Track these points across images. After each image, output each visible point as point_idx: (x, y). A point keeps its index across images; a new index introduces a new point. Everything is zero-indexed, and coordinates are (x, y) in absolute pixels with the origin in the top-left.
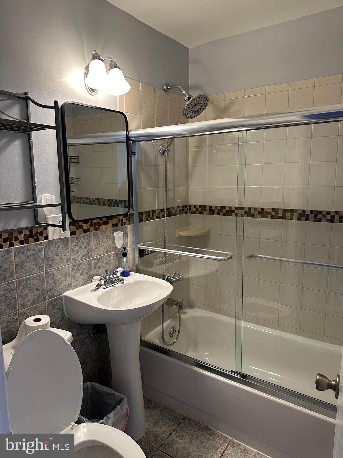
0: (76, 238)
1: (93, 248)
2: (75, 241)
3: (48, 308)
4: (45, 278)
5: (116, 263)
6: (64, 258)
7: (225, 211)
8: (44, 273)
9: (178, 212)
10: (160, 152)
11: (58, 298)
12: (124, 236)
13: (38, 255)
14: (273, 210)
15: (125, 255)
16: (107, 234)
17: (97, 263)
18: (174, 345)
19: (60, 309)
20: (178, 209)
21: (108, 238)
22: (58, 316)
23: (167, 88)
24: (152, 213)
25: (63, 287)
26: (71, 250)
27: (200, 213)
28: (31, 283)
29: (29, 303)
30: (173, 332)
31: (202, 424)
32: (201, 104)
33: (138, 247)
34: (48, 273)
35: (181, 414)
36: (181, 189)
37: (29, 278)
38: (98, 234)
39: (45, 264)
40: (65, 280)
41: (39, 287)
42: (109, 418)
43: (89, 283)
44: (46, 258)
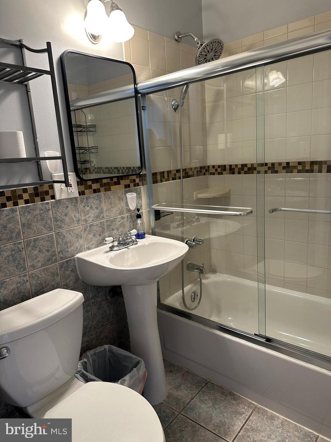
0: (86, 198)
1: (105, 209)
2: (84, 201)
3: (60, 270)
4: (55, 239)
5: (130, 226)
6: (74, 219)
7: (246, 169)
8: (53, 233)
9: (195, 173)
10: (174, 107)
11: (70, 259)
12: (137, 198)
13: (45, 215)
14: (300, 163)
15: (139, 216)
16: (119, 195)
17: (110, 225)
18: (196, 309)
19: (74, 271)
20: (196, 171)
21: (120, 199)
22: (72, 278)
23: (178, 37)
24: (166, 174)
25: (75, 248)
26: (81, 211)
27: (219, 174)
28: (40, 244)
29: (40, 264)
30: (194, 296)
31: (225, 389)
32: (216, 51)
33: (153, 208)
34: (57, 234)
35: (204, 379)
36: (198, 148)
37: (37, 239)
38: (109, 195)
39: (54, 225)
40: (77, 241)
41: (48, 248)
42: (125, 380)
43: (102, 245)
44: (55, 218)
